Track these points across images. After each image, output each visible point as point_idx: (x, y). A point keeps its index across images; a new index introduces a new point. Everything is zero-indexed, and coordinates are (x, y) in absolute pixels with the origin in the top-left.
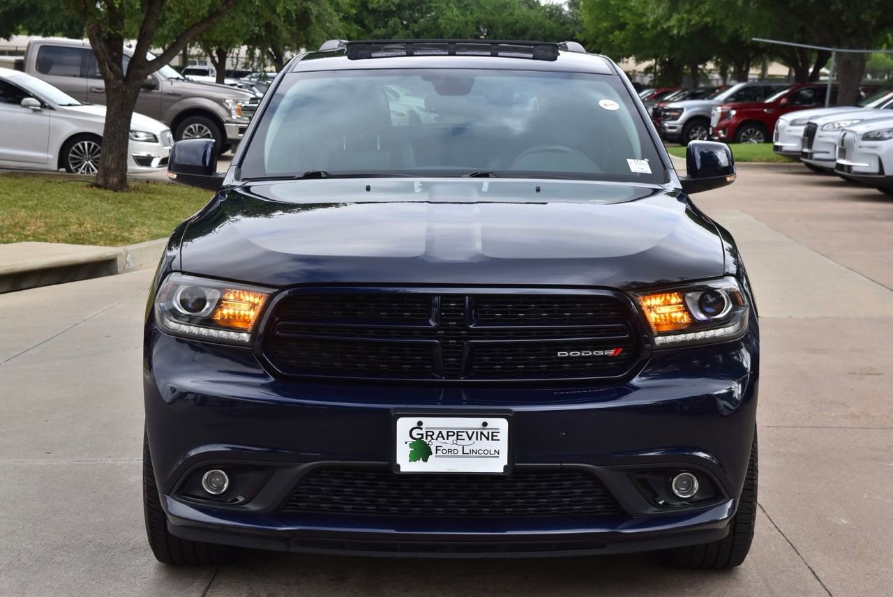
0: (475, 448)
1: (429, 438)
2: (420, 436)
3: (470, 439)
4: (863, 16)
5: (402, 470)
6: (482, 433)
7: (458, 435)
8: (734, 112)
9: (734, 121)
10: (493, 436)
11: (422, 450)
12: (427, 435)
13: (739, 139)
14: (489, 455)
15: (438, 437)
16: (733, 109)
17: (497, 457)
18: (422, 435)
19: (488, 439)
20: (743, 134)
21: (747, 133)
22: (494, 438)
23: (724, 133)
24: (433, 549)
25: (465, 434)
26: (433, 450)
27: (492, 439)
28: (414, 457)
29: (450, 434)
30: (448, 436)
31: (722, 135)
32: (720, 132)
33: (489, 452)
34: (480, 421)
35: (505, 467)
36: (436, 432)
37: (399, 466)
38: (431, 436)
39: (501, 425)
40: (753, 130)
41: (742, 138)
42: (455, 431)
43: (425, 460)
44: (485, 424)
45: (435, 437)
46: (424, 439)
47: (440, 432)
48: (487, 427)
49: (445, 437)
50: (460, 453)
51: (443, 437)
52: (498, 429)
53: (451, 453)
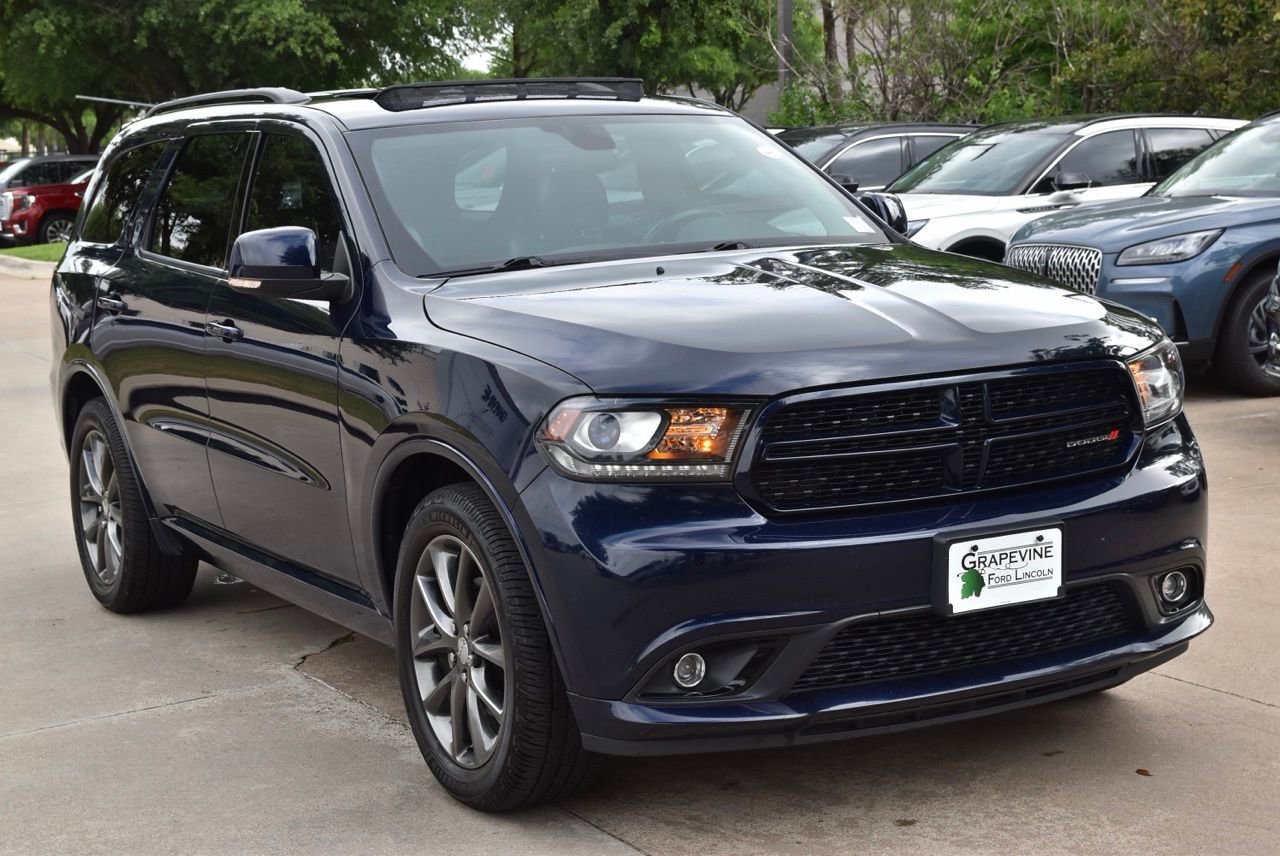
0: (1027, 570)
1: (982, 565)
2: (972, 565)
3: (1023, 559)
4: (211, 66)
5: (956, 610)
6: (1035, 551)
7: (1011, 557)
8: (32, 199)
9: (33, 212)
10: (1045, 554)
11: (975, 583)
12: (980, 562)
13: (46, 236)
14: (1042, 577)
15: (991, 562)
16: (30, 194)
17: (1051, 578)
18: (974, 562)
19: (1041, 556)
20: (50, 228)
21: (55, 226)
22: (1048, 554)
23: (22, 228)
24: (952, 710)
25: (1018, 555)
26: (986, 581)
27: (1046, 557)
28: (966, 594)
29: (1004, 556)
30: (1001, 559)
31: (20, 231)
32: (16, 226)
33: (1042, 572)
34: (1033, 535)
35: (1059, 589)
36: (989, 557)
37: (951, 606)
38: (984, 562)
39: (1054, 536)
40: (63, 222)
41: (49, 234)
42: (1008, 552)
43: (978, 595)
44: (1040, 538)
45: (987, 563)
46: (977, 568)
47: (993, 556)
48: (1043, 541)
49: (998, 561)
50: (1013, 580)
51: (995, 562)
52: (1051, 543)
53: (1004, 581)
